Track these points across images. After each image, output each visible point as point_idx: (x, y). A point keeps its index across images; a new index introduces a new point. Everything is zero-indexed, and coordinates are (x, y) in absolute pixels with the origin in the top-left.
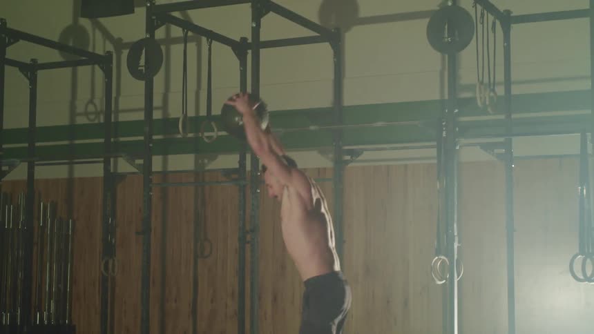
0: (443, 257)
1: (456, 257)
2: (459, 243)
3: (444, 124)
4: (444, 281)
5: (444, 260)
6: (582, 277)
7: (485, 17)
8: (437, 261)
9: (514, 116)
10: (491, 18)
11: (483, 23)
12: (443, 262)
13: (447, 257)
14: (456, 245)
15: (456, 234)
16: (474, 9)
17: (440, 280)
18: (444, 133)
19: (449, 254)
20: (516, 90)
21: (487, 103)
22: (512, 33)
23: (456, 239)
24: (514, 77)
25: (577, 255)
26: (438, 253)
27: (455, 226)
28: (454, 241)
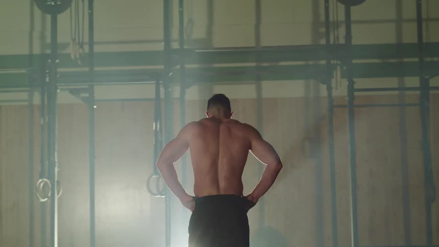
1: (56, 180)
2: (59, 168)
3: (47, 71)
6: (156, 193)
8: (40, 183)
9: (96, 69)
12: (46, 183)
13: (49, 179)
14: (56, 170)
15: (56, 160)
17: (44, 198)
18: (47, 78)
19: (51, 177)
20: (97, 49)
21: (78, 57)
23: (57, 164)
24: (95, 40)
25: (152, 175)
26: (41, 176)
27: (56, 154)
28: (55, 166)
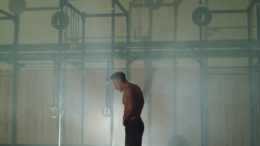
0: (55, 108)
1: (60, 108)
3: (57, 56)
4: (55, 117)
5: (56, 109)
6: (106, 115)
7: (75, 15)
8: (53, 109)
10: (77, 15)
11: (74, 17)
14: (60, 103)
15: (60, 99)
16: (70, 12)
17: (54, 116)
18: (57, 60)
19: (58, 107)
21: (75, 48)
22: (86, 20)
25: (104, 107)
26: (53, 106)
28: (60, 101)
